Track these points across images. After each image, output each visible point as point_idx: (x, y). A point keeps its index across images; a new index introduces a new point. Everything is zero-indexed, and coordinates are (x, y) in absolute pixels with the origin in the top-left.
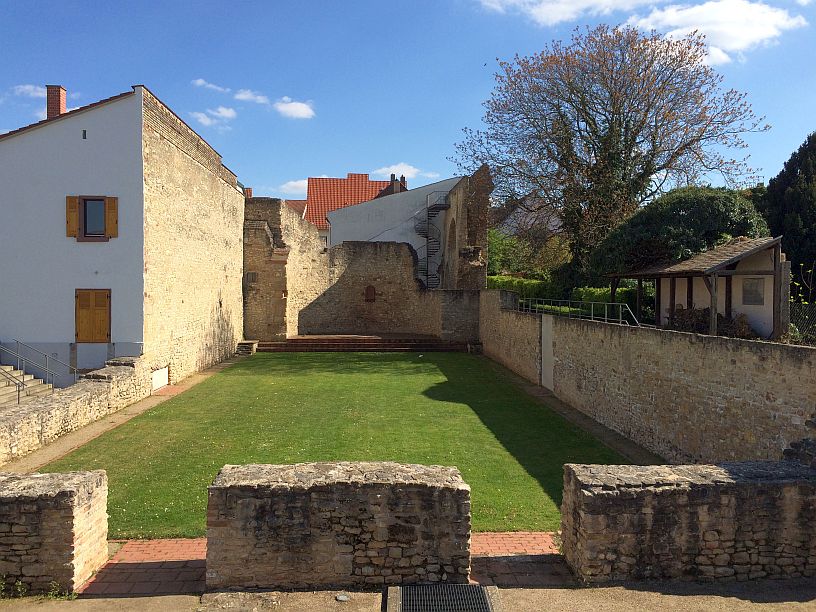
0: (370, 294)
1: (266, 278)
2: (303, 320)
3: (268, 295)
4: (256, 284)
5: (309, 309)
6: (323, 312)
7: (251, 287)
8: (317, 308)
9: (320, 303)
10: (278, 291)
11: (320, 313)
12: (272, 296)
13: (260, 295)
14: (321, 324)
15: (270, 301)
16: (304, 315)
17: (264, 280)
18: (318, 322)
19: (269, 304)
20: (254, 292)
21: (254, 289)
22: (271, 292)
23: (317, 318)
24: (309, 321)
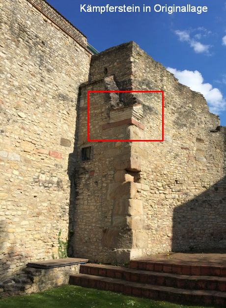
1: (102, 152)
2: (180, 226)
3: (104, 179)
4: (90, 164)
5: (192, 209)
6: (214, 214)
7: (84, 168)
8: (204, 208)
9: (209, 201)
10: (118, 170)
11: (210, 217)
12: (109, 181)
13: (94, 180)
14: (212, 234)
15: (107, 189)
16: (183, 219)
17: (100, 156)
18: (207, 231)
19: (105, 194)
20: (87, 176)
21: (88, 172)
22: (109, 173)
23: (205, 225)
24: (192, 230)
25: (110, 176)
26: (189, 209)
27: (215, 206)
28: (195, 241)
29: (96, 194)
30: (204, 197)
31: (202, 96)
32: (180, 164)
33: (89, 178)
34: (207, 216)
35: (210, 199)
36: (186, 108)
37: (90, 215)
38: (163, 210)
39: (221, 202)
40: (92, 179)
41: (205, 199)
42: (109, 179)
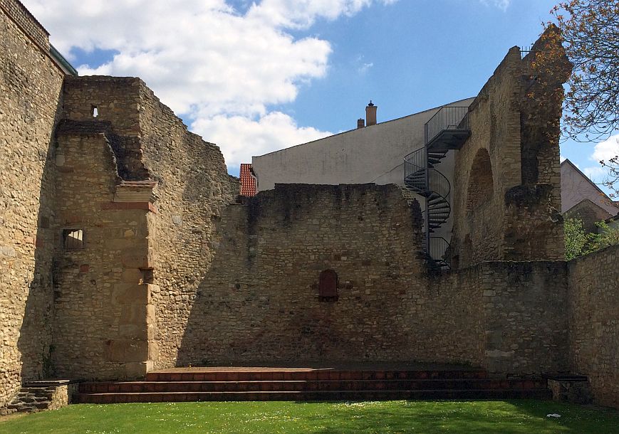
0: (328, 286)
1: (102, 241)
2: (192, 335)
3: (106, 277)
4: (81, 255)
5: (206, 313)
6: (235, 320)
7: (69, 260)
8: (221, 311)
9: (228, 302)
10: (129, 268)
11: (229, 323)
12: (115, 281)
13: (90, 278)
14: (232, 345)
15: (111, 290)
16: (194, 327)
17: (99, 246)
18: (225, 341)
19: (109, 297)
20: (76, 271)
21: (77, 265)
22: (115, 270)
23: (223, 334)
24: (206, 339)
25: (115, 274)
26: (202, 313)
27: (237, 309)
28: (209, 353)
29: (93, 297)
30: (221, 298)
31: (218, 149)
32: (192, 254)
33: (79, 275)
34: (225, 322)
35: (229, 300)
36: (198, 170)
37: (82, 323)
38: (173, 316)
39: (244, 304)
40: (85, 276)
41: (222, 300)
42: (115, 278)
